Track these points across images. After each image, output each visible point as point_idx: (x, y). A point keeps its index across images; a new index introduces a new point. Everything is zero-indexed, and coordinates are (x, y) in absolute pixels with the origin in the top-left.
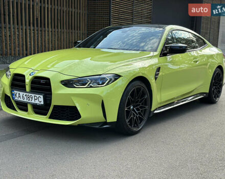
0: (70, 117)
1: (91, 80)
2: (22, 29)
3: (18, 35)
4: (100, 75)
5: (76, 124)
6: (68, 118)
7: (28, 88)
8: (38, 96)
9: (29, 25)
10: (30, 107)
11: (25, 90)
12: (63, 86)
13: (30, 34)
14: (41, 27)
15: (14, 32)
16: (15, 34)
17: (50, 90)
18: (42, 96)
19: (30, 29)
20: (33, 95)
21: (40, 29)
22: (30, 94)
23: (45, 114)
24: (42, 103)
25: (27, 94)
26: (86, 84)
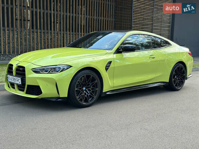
0: (37, 93)
1: (51, 68)
2: (60, 34)
3: (58, 38)
4: (56, 65)
5: (40, 98)
6: (35, 93)
7: (14, 73)
8: (18, 78)
9: (66, 31)
10: (16, 86)
11: (13, 75)
12: (33, 72)
13: (67, 37)
14: (75, 32)
15: (55, 36)
16: (55, 37)
17: (24, 75)
18: (20, 79)
19: (67, 34)
20: (16, 78)
21: (74, 33)
22: (15, 77)
23: (23, 91)
24: (21, 83)
25: (13, 77)
26: (47, 71)
